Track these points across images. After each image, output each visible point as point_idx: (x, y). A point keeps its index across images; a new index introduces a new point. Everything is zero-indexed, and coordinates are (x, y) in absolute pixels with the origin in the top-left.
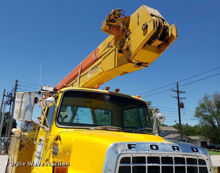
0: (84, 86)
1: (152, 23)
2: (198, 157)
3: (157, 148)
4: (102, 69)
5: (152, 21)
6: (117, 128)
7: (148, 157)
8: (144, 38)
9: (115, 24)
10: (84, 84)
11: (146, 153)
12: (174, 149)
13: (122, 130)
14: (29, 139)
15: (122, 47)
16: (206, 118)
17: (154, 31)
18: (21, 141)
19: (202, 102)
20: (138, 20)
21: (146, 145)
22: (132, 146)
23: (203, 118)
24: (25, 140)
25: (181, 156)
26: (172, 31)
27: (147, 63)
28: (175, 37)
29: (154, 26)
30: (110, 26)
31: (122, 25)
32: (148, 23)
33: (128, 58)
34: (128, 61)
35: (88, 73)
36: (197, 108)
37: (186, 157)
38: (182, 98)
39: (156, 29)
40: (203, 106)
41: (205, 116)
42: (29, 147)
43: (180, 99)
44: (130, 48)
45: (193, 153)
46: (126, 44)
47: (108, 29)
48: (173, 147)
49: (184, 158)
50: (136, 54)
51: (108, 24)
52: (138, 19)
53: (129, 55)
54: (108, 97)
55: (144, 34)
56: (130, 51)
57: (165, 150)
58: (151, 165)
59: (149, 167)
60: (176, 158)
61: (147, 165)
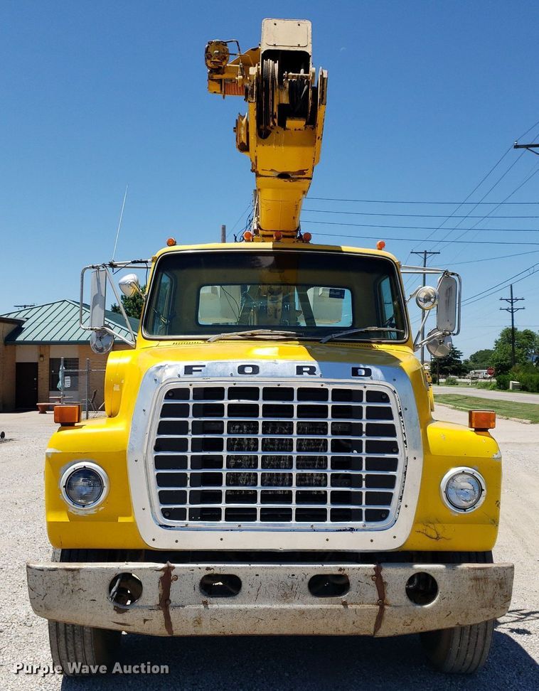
2: (365, 387)
3: (257, 372)
11: (226, 381)
12: (301, 373)
13: (296, 338)
22: (194, 369)
25: (317, 386)
27: (302, 172)
30: (220, 81)
37: (330, 388)
45: (355, 379)
48: (299, 368)
49: (327, 390)
50: (256, 157)
54: (271, 259)
57: (276, 375)
58: (235, 401)
59: (230, 406)
60: (300, 390)
61: (226, 402)
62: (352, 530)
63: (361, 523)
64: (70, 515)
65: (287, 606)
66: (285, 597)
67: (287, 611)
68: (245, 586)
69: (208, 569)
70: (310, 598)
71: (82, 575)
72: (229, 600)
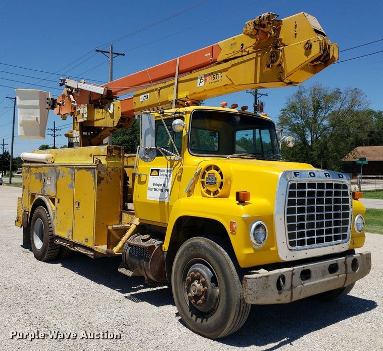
0: (188, 97)
1: (318, 44)
2: (343, 183)
3: (314, 176)
4: (230, 80)
5: (319, 42)
6: (250, 155)
7: (308, 184)
8: (306, 59)
9: (265, 30)
10: (190, 95)
11: (307, 180)
12: (326, 176)
14: (108, 169)
15: (273, 62)
16: (295, 130)
17: (320, 54)
18: (99, 172)
19: (292, 100)
20: (295, 31)
21: (307, 173)
22: (297, 174)
23: (290, 130)
24: (104, 171)
25: (331, 182)
26: (334, 53)
27: (297, 83)
28: (336, 59)
29: (320, 49)
30: (258, 30)
31: (273, 32)
32: (312, 42)
33: (279, 76)
34: (278, 80)
35: (199, 80)
36: (283, 110)
37: (334, 183)
38: (262, 95)
39: (322, 52)
40: (293, 108)
41: (294, 125)
42: (109, 180)
43: (258, 96)
44: (283, 64)
45: (340, 179)
46: (279, 60)
47: (254, 34)
48: (325, 174)
50: (292, 74)
51: (256, 29)
52: (296, 28)
53: (280, 72)
55: (307, 54)
56: (282, 67)
57: (320, 177)
58: (310, 190)
59: (308, 191)
60: (327, 184)
61: (307, 190)
62: (339, 244)
63: (341, 240)
64: (254, 249)
65: (324, 280)
66: (323, 276)
67: (324, 282)
68: (313, 274)
69: (303, 267)
70: (329, 275)
71: (270, 278)
72: (308, 281)
